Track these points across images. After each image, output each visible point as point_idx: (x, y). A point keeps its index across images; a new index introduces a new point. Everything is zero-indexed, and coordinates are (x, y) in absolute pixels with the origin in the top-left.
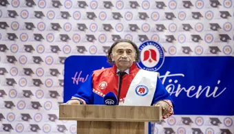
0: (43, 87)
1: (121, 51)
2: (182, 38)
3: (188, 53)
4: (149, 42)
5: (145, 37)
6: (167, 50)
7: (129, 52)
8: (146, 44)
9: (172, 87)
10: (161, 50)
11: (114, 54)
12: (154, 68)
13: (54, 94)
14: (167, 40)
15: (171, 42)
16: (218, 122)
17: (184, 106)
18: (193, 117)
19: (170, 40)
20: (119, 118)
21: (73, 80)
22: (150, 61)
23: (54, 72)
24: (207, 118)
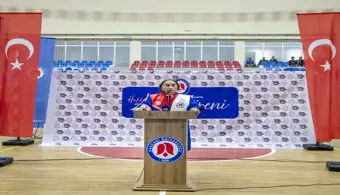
0: (108, 104)
1: (168, 85)
2: (202, 78)
3: (205, 85)
5: (177, 77)
6: (191, 84)
7: (173, 85)
10: (188, 84)
11: (164, 86)
13: (116, 108)
14: (192, 79)
15: (194, 79)
16: (224, 122)
17: (205, 114)
18: (208, 120)
20: (171, 117)
21: (128, 100)
23: (116, 96)
24: (217, 120)
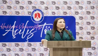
2: (52, 8)
3: (54, 15)
4: (37, 10)
5: (35, 7)
6: (45, 13)
8: (35, 10)
9: (47, 30)
12: (39, 21)
14: (45, 9)
15: (47, 9)
19: (46, 9)
21: (1, 27)
22: (37, 18)
